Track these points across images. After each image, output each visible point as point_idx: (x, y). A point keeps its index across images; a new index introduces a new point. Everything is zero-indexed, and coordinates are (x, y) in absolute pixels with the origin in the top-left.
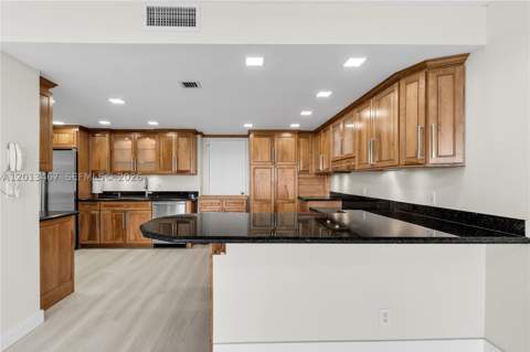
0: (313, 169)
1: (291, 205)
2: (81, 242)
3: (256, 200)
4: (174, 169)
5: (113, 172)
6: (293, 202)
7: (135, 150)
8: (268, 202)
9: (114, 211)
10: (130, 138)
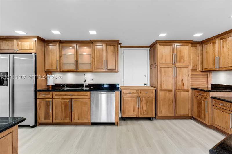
0: (199, 68)
1: (187, 93)
2: (39, 121)
3: (161, 90)
4: (105, 68)
5: (62, 71)
6: (187, 91)
7: (77, 55)
8: (170, 91)
9: (62, 99)
10: (73, 47)
